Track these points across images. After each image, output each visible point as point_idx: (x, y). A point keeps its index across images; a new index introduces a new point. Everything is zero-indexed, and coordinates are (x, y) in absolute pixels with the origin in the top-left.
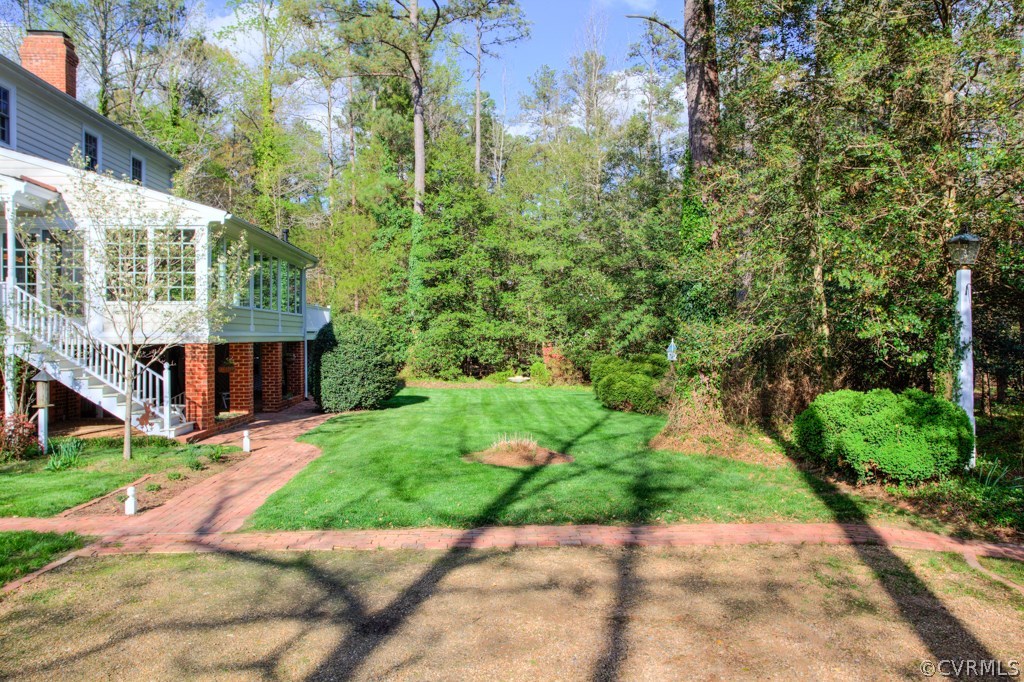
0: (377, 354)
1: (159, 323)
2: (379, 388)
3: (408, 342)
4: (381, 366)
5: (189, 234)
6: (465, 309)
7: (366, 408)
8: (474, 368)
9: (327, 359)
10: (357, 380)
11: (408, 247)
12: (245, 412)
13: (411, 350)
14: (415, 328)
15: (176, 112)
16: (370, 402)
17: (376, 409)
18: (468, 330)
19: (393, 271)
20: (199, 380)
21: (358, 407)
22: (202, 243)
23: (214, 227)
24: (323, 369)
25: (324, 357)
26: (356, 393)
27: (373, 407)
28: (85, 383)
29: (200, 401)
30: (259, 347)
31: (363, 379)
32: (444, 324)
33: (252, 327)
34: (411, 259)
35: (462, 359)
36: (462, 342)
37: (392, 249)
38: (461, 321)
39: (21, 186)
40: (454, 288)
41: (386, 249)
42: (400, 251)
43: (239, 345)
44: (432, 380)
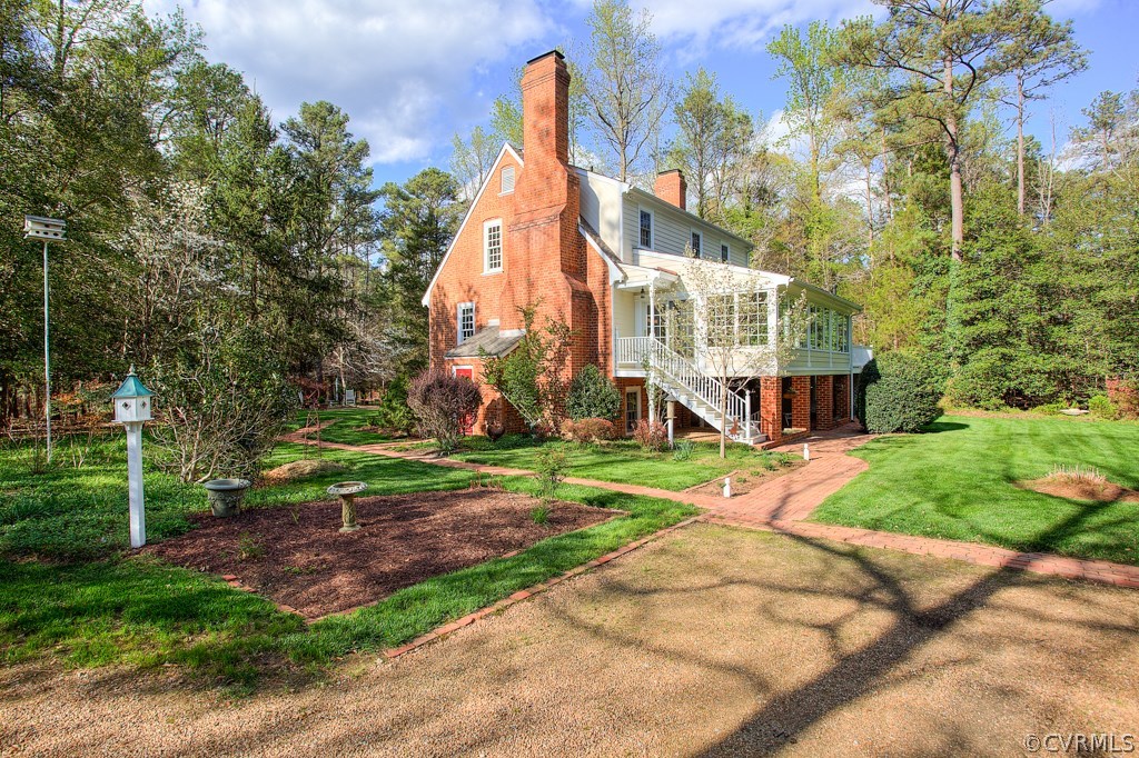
0: (918, 386)
1: (743, 362)
2: (920, 414)
3: (947, 375)
4: (922, 396)
5: (763, 296)
6: (1008, 345)
7: (907, 431)
8: (1018, 399)
9: (871, 389)
10: (899, 407)
11: (945, 291)
12: (804, 429)
13: (949, 382)
14: (954, 363)
15: (748, 208)
16: (911, 426)
17: (916, 432)
18: (1012, 364)
19: (931, 313)
20: (770, 404)
21: (900, 430)
22: (772, 301)
23: (781, 288)
24: (868, 397)
25: (868, 388)
26: (897, 419)
27: (914, 431)
28: (695, 403)
29: (770, 419)
30: (814, 379)
31: (904, 406)
32: (985, 359)
33: (809, 364)
34: (949, 301)
35: (1005, 390)
36: (1004, 375)
37: (929, 294)
38: (1004, 355)
39: (657, 274)
40: (995, 326)
41: (924, 295)
42: (937, 295)
43: (800, 378)
44: (972, 409)
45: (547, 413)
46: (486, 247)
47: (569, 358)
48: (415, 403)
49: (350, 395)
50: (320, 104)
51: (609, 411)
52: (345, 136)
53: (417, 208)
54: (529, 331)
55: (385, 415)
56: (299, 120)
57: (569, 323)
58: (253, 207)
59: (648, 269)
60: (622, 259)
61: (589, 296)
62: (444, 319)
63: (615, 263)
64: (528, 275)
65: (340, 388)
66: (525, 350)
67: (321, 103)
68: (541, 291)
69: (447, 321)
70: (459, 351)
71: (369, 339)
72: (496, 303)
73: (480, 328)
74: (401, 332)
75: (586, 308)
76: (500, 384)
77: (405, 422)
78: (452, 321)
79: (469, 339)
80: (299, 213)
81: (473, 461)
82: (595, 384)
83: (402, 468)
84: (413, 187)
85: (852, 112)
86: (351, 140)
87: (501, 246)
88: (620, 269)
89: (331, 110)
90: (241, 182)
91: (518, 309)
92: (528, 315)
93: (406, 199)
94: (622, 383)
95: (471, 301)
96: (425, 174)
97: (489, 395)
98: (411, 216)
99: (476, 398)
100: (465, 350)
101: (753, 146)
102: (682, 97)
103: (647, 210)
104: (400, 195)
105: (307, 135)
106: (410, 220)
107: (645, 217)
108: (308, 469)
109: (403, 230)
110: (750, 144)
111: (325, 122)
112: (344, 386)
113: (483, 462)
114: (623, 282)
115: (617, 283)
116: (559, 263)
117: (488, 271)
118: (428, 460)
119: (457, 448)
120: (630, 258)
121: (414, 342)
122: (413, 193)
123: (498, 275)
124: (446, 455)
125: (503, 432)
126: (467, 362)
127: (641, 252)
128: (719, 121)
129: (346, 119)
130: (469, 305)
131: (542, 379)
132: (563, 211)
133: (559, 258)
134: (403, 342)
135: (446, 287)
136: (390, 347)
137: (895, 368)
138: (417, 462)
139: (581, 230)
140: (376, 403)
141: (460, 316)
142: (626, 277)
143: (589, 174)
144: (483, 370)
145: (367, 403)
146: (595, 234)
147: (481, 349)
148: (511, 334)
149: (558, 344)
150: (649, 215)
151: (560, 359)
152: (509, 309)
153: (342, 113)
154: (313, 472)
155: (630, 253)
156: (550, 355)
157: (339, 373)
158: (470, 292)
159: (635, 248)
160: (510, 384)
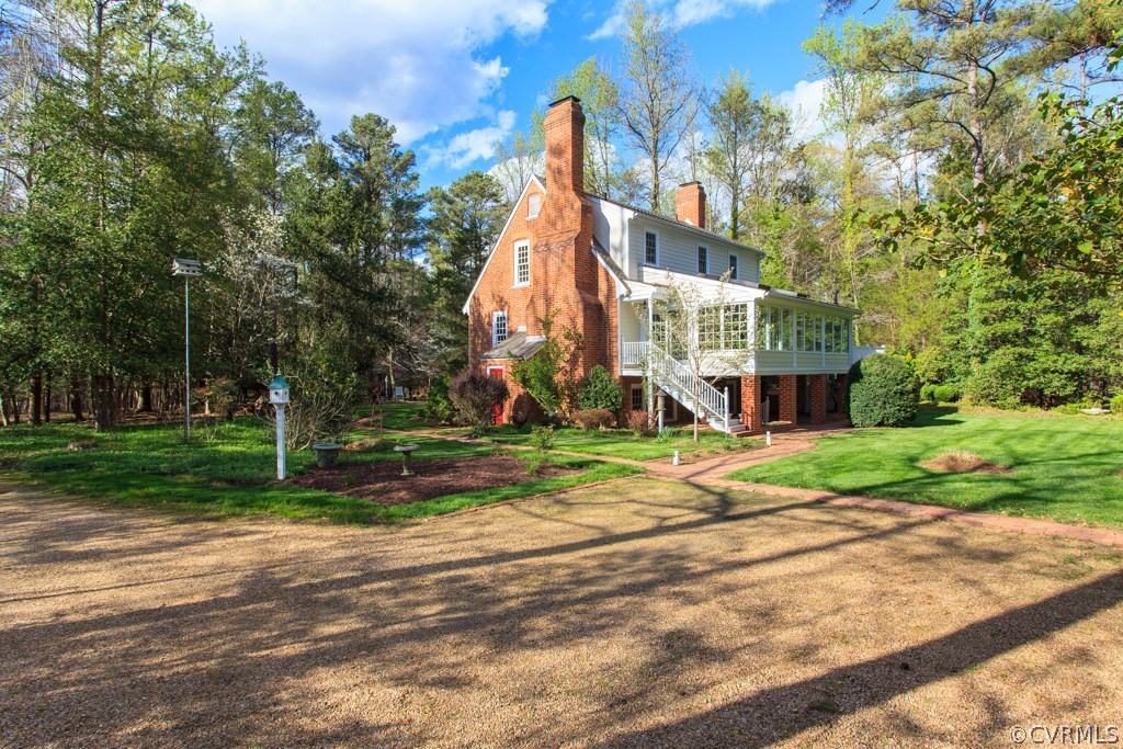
0: (898, 384)
3: (967, 373)
4: (902, 393)
5: (744, 306)
6: (1027, 344)
7: (889, 425)
8: (1036, 398)
9: (855, 388)
10: (879, 403)
11: (967, 290)
12: (789, 422)
14: (974, 361)
16: (891, 421)
17: (897, 426)
18: (1032, 363)
19: (954, 313)
20: (749, 400)
21: (880, 424)
22: (751, 311)
24: (852, 395)
25: (853, 386)
26: (878, 415)
27: (895, 425)
28: (684, 398)
29: (749, 412)
30: (801, 379)
31: (884, 403)
32: (1003, 357)
33: (795, 365)
34: (971, 302)
35: (1023, 390)
36: (1022, 375)
37: (953, 294)
38: (1021, 355)
39: (655, 289)
40: (1013, 325)
41: (948, 294)
42: (961, 295)
43: (785, 377)
44: (990, 407)
45: (564, 406)
46: (517, 264)
47: (581, 359)
48: (454, 397)
49: (399, 391)
50: (369, 117)
51: (613, 404)
52: (392, 147)
53: (461, 211)
54: (548, 338)
55: (430, 407)
56: (350, 133)
57: (581, 331)
58: (321, 232)
59: (648, 285)
60: (627, 274)
61: (599, 307)
62: (481, 326)
63: (621, 280)
64: (546, 291)
65: (390, 384)
66: (545, 354)
67: (370, 115)
68: (558, 304)
69: (482, 327)
70: (491, 353)
71: (415, 338)
72: (523, 313)
73: (511, 333)
74: (446, 333)
75: (597, 317)
76: (525, 382)
77: (447, 413)
78: (486, 327)
79: (502, 343)
80: (359, 236)
81: (498, 441)
82: (601, 381)
83: (443, 444)
84: (457, 189)
85: (875, 117)
86: (399, 149)
87: (528, 263)
88: (625, 285)
89: (378, 122)
90: (310, 210)
91: (538, 320)
92: (547, 325)
93: (451, 202)
94: (627, 380)
95: (502, 310)
96: (468, 178)
97: (515, 390)
98: (456, 219)
99: (502, 392)
100: (496, 352)
101: (791, 143)
102: (714, 100)
103: (652, 231)
104: (444, 197)
105: (358, 147)
106: (454, 222)
107: (651, 238)
108: (373, 444)
109: (448, 234)
110: (786, 142)
111: (374, 135)
112: (393, 383)
113: (505, 442)
114: (628, 296)
115: (622, 296)
116: (573, 280)
117: (518, 284)
118: (463, 440)
119: (487, 432)
120: (636, 274)
121: (455, 343)
122: (457, 196)
123: (524, 289)
124: (476, 437)
125: (526, 421)
126: (498, 363)
127: (645, 269)
128: (755, 118)
129: (393, 130)
130: (500, 313)
131: (559, 378)
132: (578, 236)
133: (573, 276)
134: (448, 342)
135: (482, 298)
136: (436, 347)
137: (876, 368)
138: (456, 441)
139: (593, 251)
140: (423, 399)
141: (495, 322)
142: (630, 292)
143: (602, 202)
144: (510, 370)
145: (415, 399)
146: (605, 254)
147: (509, 353)
148: (532, 339)
149: (572, 349)
150: (654, 236)
151: (573, 362)
152: (531, 319)
153: (389, 125)
154: (377, 445)
155: (635, 270)
156: (567, 357)
157: (388, 370)
158: (502, 303)
159: (640, 265)
160: (533, 382)
